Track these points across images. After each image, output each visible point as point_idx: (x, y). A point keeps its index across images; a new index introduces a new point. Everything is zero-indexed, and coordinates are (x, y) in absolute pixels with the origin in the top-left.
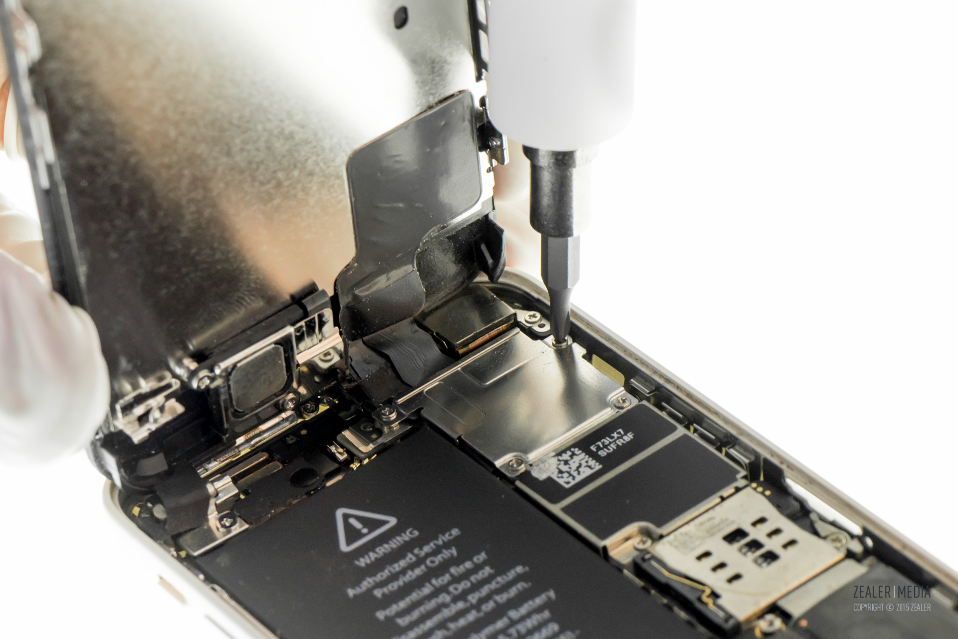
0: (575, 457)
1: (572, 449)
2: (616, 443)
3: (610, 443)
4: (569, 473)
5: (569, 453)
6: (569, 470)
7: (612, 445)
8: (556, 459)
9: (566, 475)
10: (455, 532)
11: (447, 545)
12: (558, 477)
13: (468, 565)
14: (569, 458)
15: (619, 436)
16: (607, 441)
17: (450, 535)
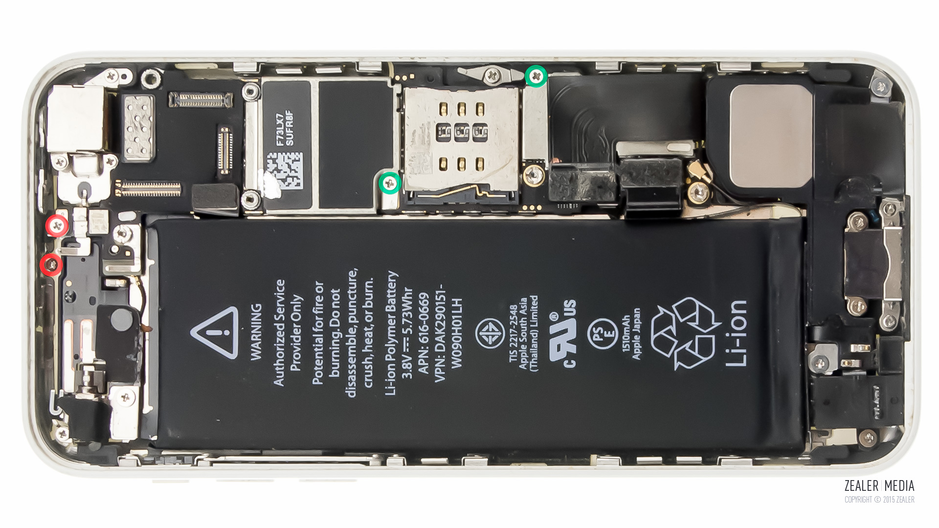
0: (277, 161)
1: (269, 157)
2: (288, 128)
3: (284, 130)
4: (289, 176)
5: (270, 161)
6: (286, 174)
7: (287, 131)
8: (267, 173)
9: (289, 180)
10: (280, 283)
11: (288, 297)
12: (288, 186)
13: (319, 299)
14: (276, 165)
15: (282, 120)
16: (280, 131)
17: (281, 288)
